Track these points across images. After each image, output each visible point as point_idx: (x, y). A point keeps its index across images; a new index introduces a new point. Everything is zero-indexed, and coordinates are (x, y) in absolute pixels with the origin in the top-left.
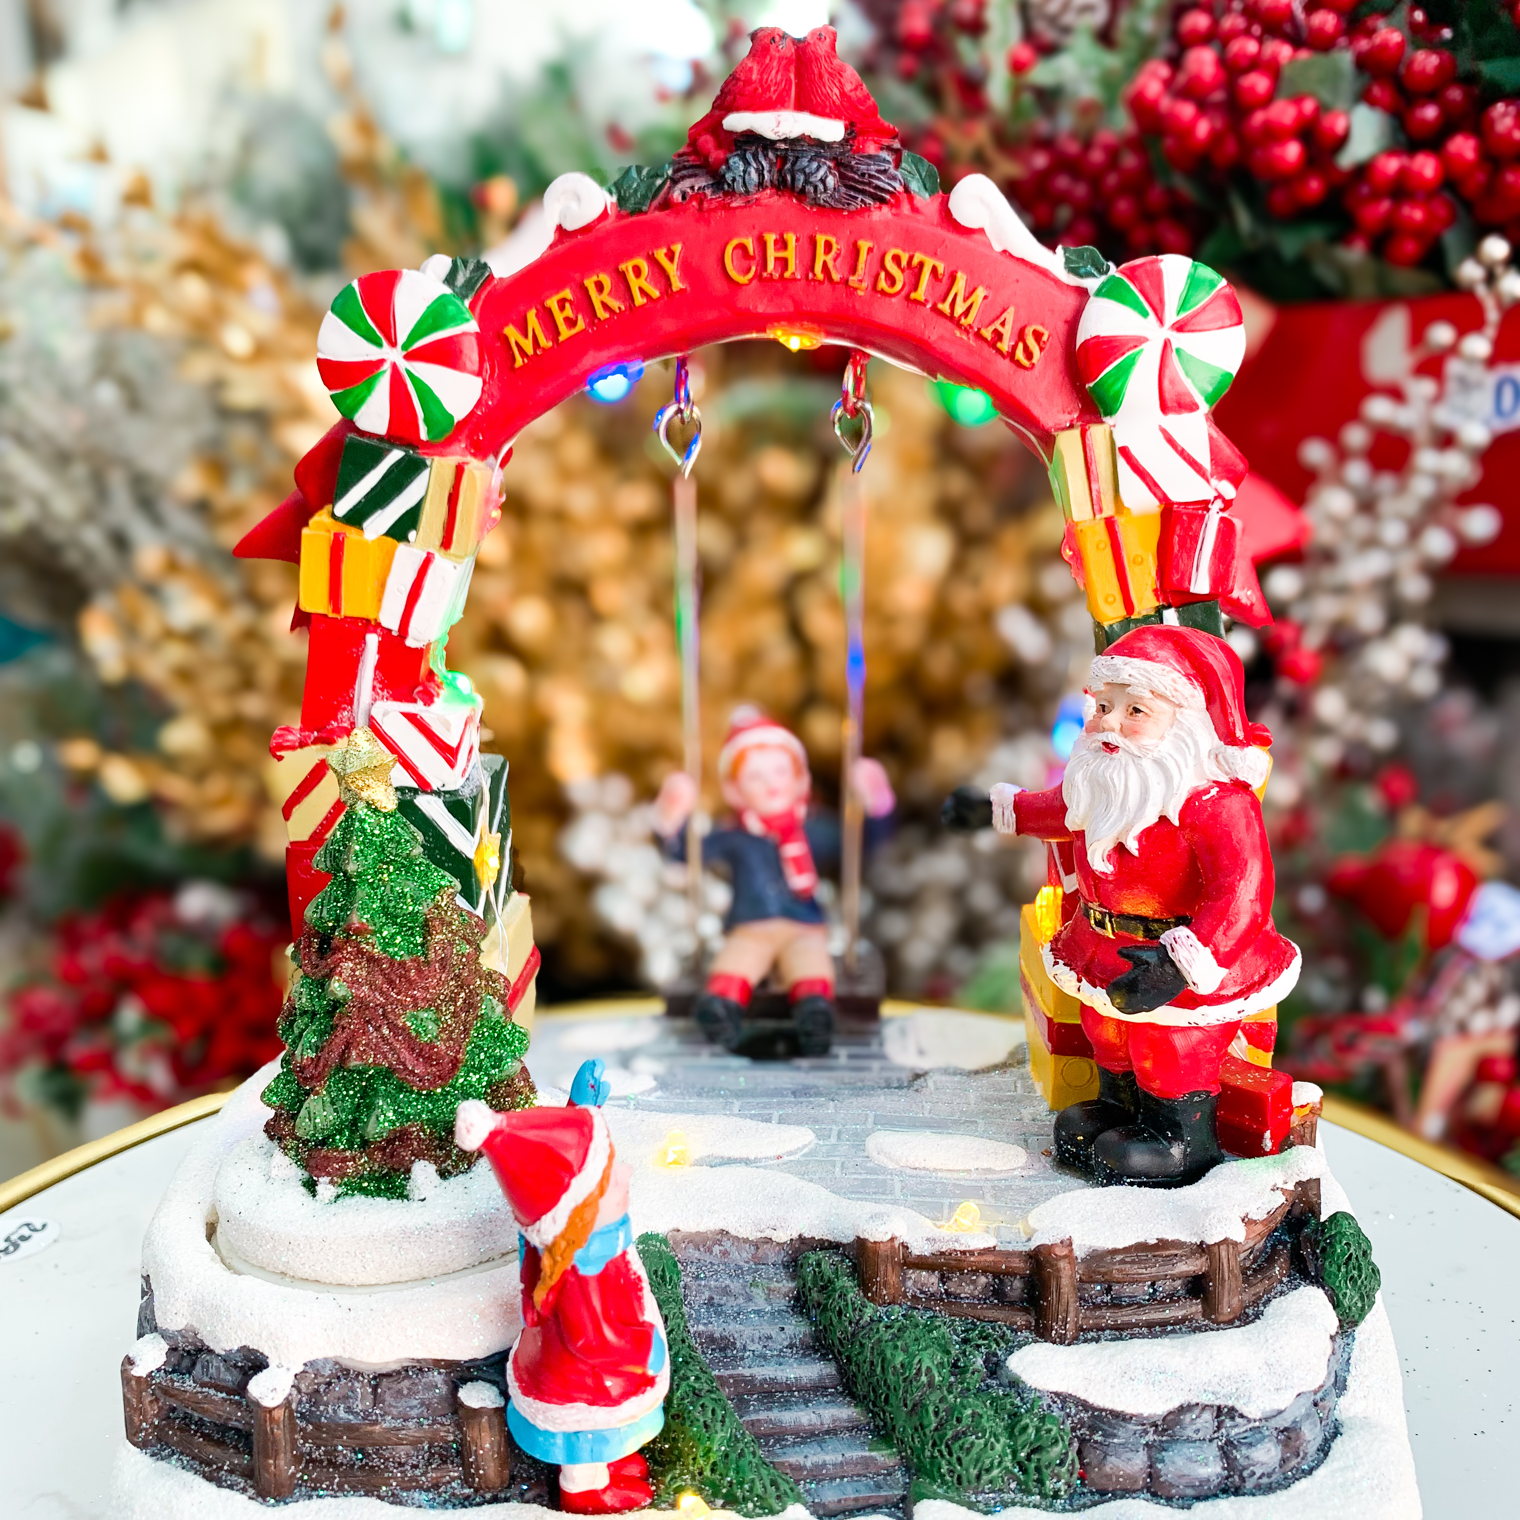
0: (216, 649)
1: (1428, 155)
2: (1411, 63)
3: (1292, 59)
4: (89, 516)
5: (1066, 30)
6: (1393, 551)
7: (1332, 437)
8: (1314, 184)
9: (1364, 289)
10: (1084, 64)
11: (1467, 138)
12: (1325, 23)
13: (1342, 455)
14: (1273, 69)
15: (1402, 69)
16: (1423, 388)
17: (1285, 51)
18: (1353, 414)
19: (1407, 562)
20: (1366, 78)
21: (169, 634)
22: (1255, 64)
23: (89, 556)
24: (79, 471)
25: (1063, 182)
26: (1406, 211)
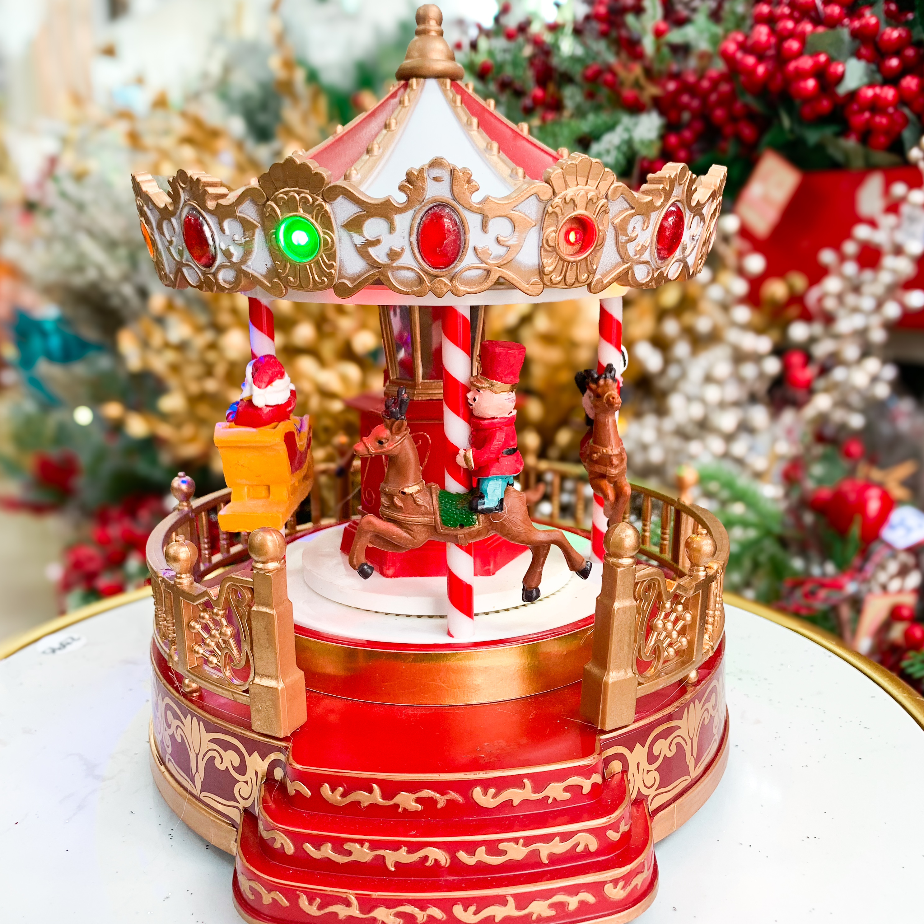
0: (193, 355)
1: (890, 88)
2: (883, 34)
3: (813, 32)
4: (126, 278)
5: (694, 10)
6: (868, 314)
7: (837, 247)
8: (825, 103)
9: (858, 163)
10: (701, 32)
11: (913, 78)
12: (833, 11)
13: (843, 258)
14: (802, 37)
15: (877, 38)
16: (889, 220)
17: (808, 27)
18: (848, 235)
19: (875, 321)
20: (858, 42)
21: (167, 345)
22: (792, 34)
23: (125, 301)
24: (122, 252)
25: (685, 98)
26: (878, 119)
